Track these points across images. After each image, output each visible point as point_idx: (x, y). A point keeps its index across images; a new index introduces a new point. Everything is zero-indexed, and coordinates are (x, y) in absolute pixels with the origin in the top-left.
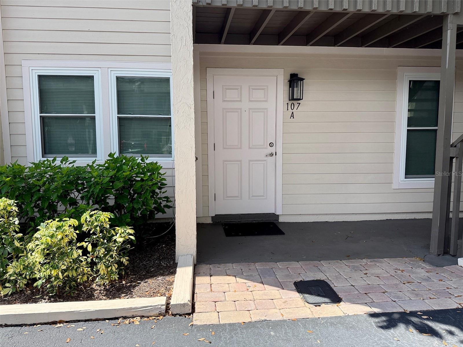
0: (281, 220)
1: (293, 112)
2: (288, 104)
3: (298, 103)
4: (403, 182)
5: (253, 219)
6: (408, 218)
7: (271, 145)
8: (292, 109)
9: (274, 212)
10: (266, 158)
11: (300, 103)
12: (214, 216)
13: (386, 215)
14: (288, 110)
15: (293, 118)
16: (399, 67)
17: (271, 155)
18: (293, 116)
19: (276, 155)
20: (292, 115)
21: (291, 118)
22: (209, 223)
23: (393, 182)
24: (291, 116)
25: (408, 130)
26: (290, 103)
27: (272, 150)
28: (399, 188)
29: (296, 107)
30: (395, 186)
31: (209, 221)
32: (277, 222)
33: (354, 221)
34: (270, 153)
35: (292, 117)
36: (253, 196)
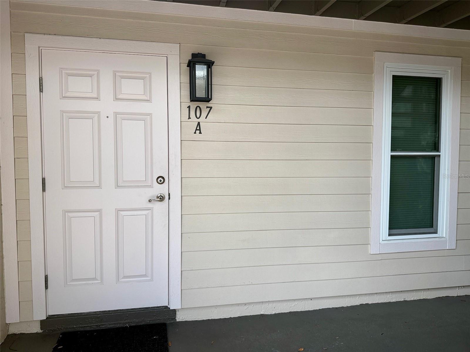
0: (180, 317)
1: (199, 124)
2: (189, 107)
3: (207, 107)
4: (386, 242)
5: (125, 320)
6: (394, 300)
7: (161, 180)
8: (198, 117)
9: (166, 305)
10: (150, 205)
11: (211, 108)
12: (45, 318)
13: (360, 298)
14: (189, 118)
15: (200, 133)
16: (376, 52)
17: (161, 198)
18: (200, 130)
19: (169, 198)
20: (198, 128)
21: (195, 133)
22: (35, 332)
23: (370, 243)
24: (196, 130)
25: (392, 157)
26: (194, 105)
27: (162, 190)
28: (380, 253)
29: (204, 114)
30: (373, 249)
31: (36, 329)
32: (172, 322)
33: (308, 310)
34: (159, 195)
35: (198, 132)
36: (125, 277)
